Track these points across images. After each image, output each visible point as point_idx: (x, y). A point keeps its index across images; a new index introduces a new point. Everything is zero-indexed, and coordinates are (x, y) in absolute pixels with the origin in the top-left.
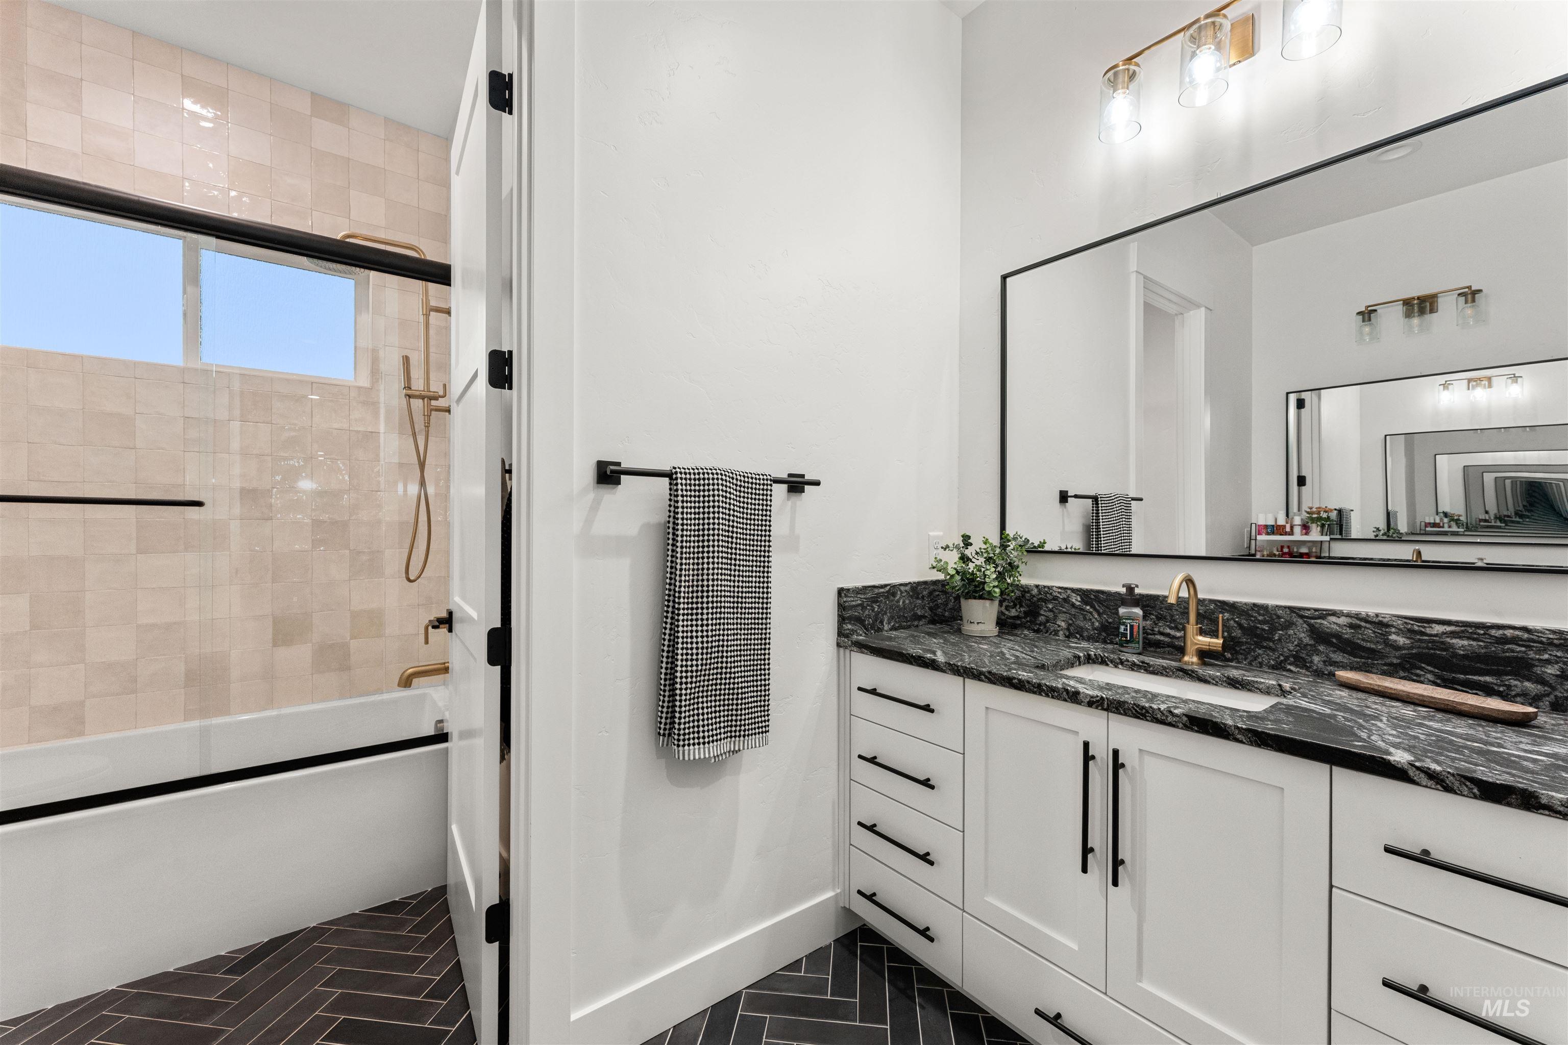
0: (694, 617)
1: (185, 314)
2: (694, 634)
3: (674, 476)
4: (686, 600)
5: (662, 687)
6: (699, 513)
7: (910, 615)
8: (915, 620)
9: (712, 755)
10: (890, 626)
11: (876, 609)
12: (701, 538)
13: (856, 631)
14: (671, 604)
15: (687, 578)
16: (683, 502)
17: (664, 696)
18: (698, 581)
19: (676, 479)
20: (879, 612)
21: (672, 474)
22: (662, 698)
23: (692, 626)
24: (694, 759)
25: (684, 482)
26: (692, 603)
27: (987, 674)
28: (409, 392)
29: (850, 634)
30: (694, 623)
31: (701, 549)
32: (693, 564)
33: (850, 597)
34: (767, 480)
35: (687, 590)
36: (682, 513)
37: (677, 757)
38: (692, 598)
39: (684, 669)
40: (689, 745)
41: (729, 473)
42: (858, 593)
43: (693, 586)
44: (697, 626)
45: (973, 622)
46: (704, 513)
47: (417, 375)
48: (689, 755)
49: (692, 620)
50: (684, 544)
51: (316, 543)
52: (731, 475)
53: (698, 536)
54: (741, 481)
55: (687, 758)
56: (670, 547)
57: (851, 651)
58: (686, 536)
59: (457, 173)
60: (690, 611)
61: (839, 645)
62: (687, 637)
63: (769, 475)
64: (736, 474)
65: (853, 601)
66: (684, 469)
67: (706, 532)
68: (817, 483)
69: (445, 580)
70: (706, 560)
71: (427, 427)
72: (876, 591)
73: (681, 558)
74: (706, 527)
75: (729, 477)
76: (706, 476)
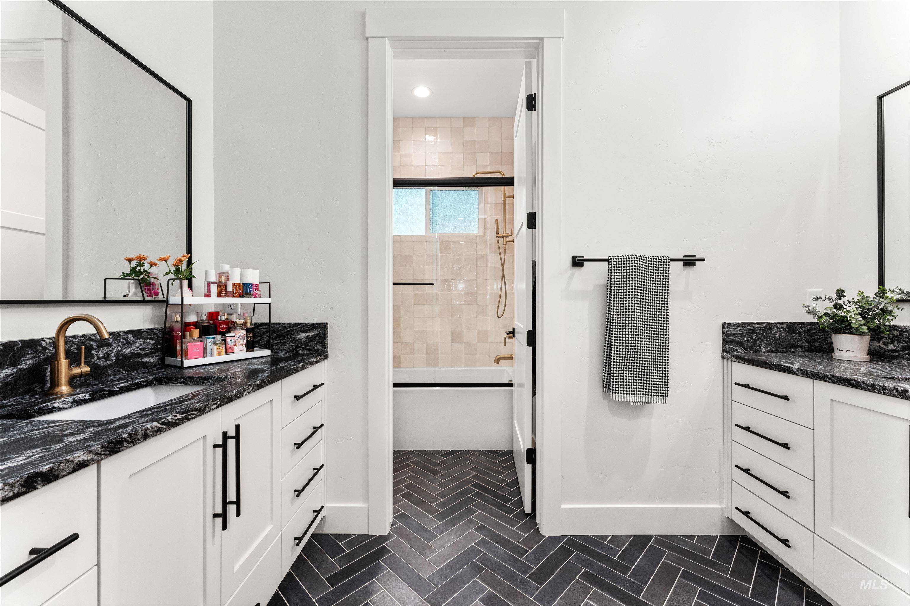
0: (621, 330)
1: (426, 216)
2: (621, 339)
3: (610, 260)
4: (617, 322)
5: (605, 364)
6: (624, 278)
7: (786, 344)
8: (791, 348)
9: (631, 401)
10: (767, 350)
11: (754, 338)
12: (625, 291)
13: (737, 350)
14: (609, 323)
15: (617, 311)
16: (614, 273)
17: (606, 368)
18: (623, 312)
19: (611, 262)
20: (757, 340)
21: (609, 259)
22: (604, 369)
23: (620, 334)
24: (621, 401)
25: (615, 263)
26: (620, 323)
27: (830, 376)
28: (498, 235)
29: (732, 351)
30: (621, 333)
31: (625, 297)
32: (621, 304)
33: (732, 328)
34: (666, 259)
35: (617, 316)
36: (614, 278)
37: (612, 398)
38: (620, 321)
39: (615, 355)
40: (618, 393)
41: (641, 257)
42: (738, 326)
43: (620, 315)
44: (623, 334)
45: (842, 350)
46: (626, 278)
47: (501, 226)
48: (618, 398)
49: (620, 332)
50: (615, 294)
51: (465, 302)
52: (643, 258)
53: (624, 290)
54: (649, 261)
55: (617, 399)
56: (608, 296)
57: (732, 361)
58: (617, 290)
59: (516, 137)
60: (619, 327)
61: (723, 357)
62: (617, 340)
63: (668, 257)
64: (646, 258)
65: (734, 331)
66: (616, 257)
67: (628, 288)
68: (703, 260)
69: (512, 318)
70: (627, 302)
71: (505, 249)
72: (754, 326)
73: (614, 301)
74: (628, 285)
75: (642, 259)
76: (628, 259)
